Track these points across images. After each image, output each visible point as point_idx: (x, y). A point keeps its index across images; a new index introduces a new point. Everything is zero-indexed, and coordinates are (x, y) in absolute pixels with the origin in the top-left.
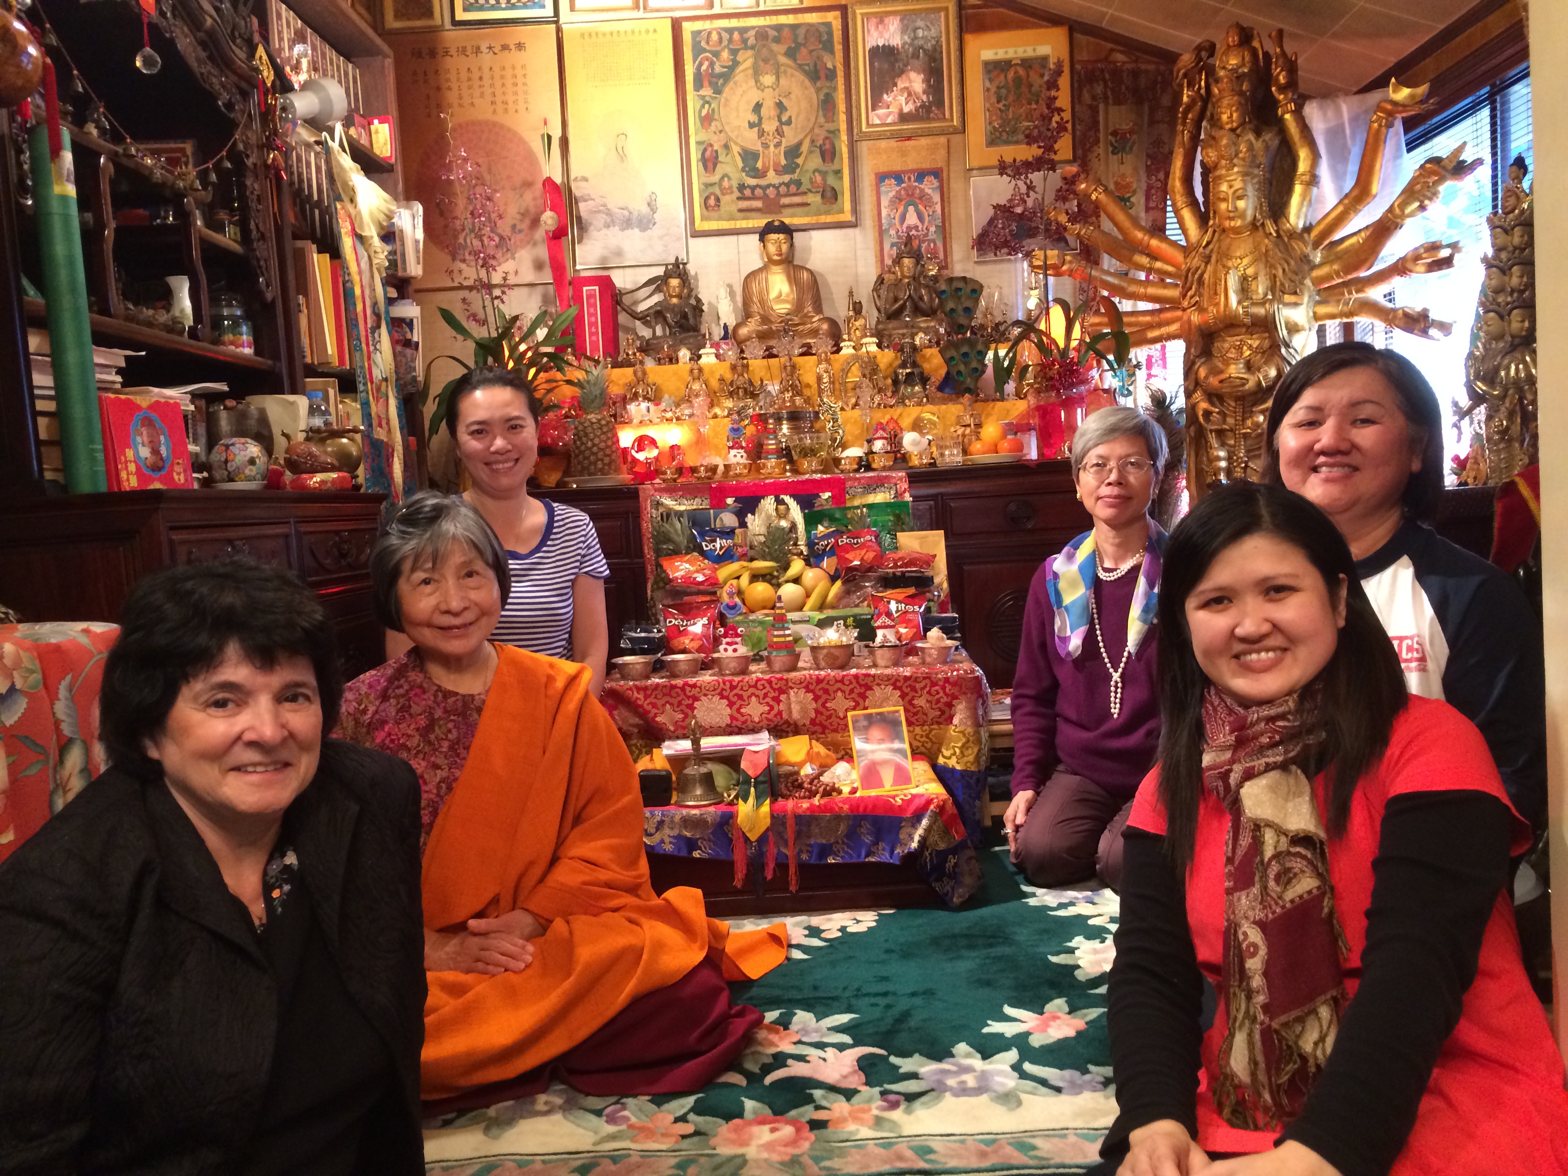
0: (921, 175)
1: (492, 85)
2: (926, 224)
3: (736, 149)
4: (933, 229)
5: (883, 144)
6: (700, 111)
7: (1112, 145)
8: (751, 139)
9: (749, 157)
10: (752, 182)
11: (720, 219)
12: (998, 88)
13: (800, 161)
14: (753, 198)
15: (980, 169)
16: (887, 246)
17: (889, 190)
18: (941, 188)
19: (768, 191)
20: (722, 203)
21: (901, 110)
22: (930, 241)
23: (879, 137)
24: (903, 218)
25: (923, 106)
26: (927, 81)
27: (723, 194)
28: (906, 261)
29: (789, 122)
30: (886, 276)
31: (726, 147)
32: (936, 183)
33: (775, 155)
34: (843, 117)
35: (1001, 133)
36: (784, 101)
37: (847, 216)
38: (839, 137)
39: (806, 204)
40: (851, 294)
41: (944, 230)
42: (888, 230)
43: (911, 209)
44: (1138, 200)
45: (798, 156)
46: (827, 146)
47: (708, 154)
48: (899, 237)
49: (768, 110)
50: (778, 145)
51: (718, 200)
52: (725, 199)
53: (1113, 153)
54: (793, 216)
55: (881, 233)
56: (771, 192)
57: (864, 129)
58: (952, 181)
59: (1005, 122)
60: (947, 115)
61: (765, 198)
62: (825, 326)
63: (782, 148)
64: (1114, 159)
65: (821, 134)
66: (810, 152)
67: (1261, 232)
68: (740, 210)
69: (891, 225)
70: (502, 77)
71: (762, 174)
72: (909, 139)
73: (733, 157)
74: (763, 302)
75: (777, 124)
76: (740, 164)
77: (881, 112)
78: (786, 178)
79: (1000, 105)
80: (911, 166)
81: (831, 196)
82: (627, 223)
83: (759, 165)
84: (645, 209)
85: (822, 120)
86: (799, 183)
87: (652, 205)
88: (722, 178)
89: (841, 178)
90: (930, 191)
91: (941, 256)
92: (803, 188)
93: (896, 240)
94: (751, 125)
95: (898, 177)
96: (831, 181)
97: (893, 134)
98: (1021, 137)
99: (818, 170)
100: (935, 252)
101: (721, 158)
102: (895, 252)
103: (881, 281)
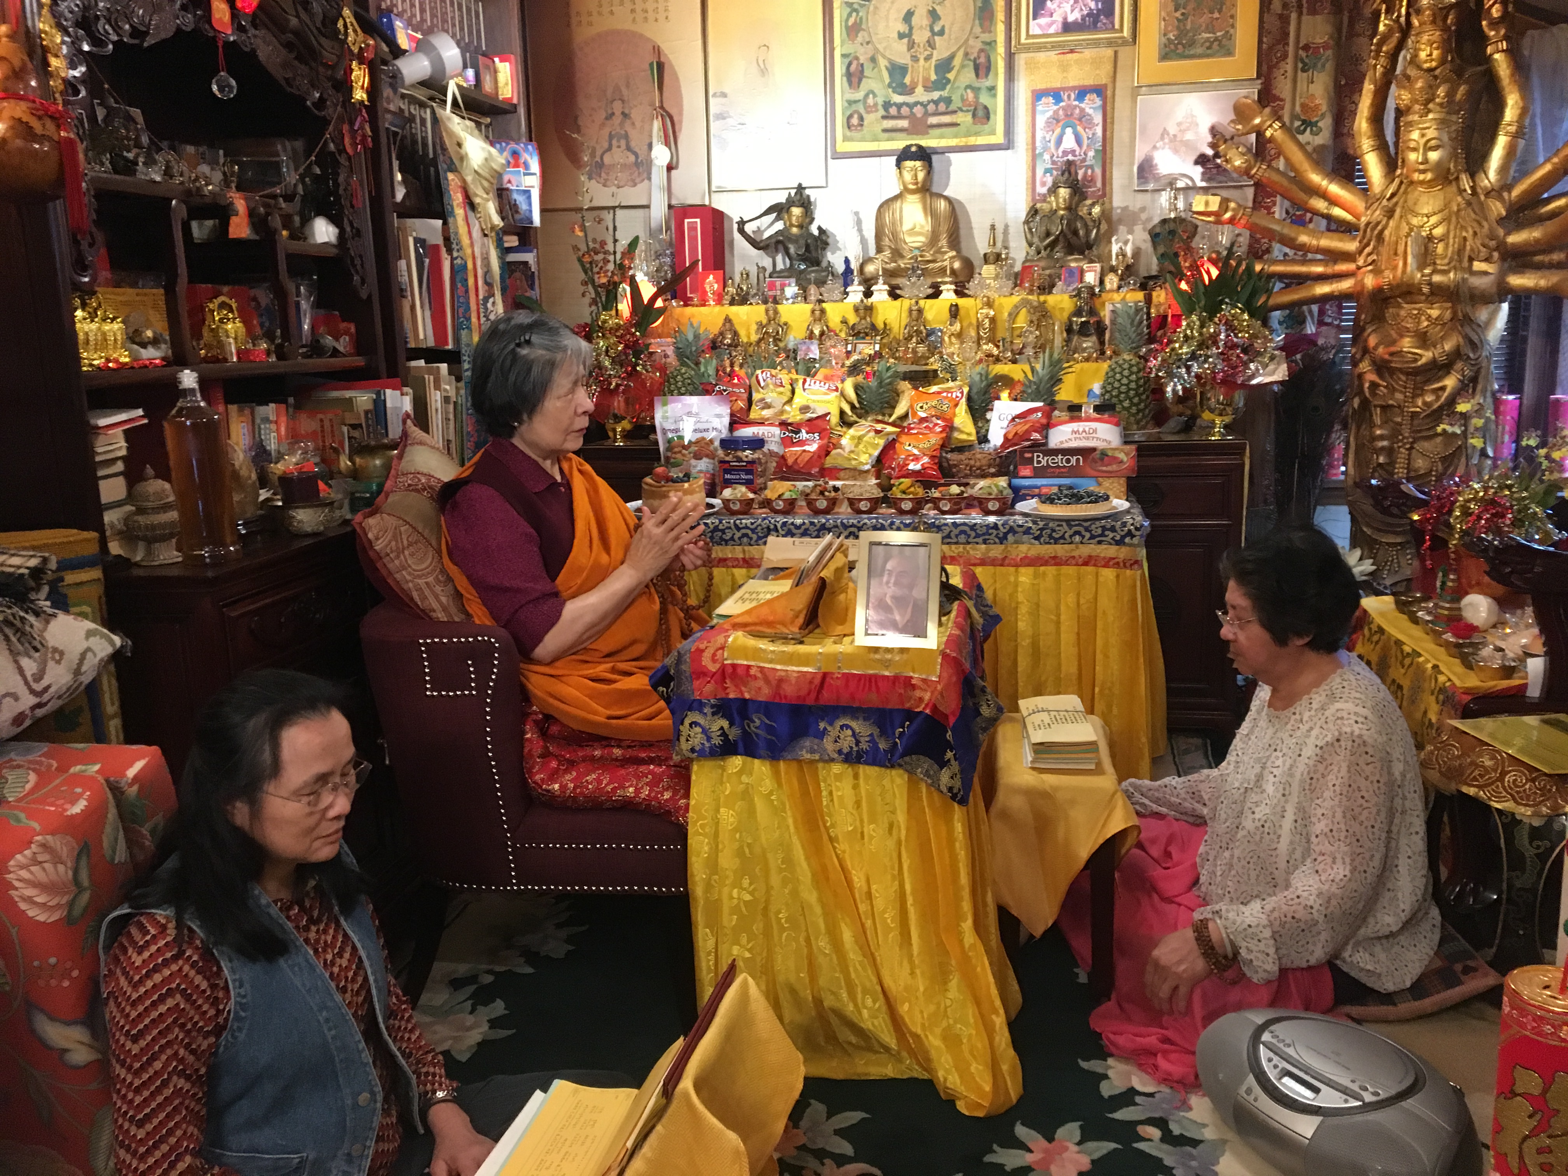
0: (1082, 93)
2: (1085, 147)
3: (883, 63)
4: (1091, 154)
5: (1042, 56)
6: (847, 20)
7: (1302, 61)
8: (899, 52)
9: (897, 71)
10: (898, 99)
11: (863, 140)
13: (951, 76)
14: (899, 117)
15: (1149, 86)
16: (1039, 172)
17: (1047, 109)
18: (1104, 107)
19: (915, 110)
20: (865, 123)
22: (1088, 167)
23: (1039, 48)
24: (1059, 141)
25: (1090, 14)
27: (868, 112)
28: (1062, 191)
29: (941, 33)
31: (873, 60)
32: (1098, 102)
33: (926, 70)
34: (1001, 28)
35: (1176, 45)
36: (938, 8)
37: (999, 138)
38: (995, 49)
39: (955, 125)
41: (1104, 155)
42: (1041, 155)
43: (1069, 131)
44: (1326, 124)
45: (949, 71)
46: (982, 60)
47: (853, 68)
48: (1053, 163)
49: (920, 20)
50: (928, 58)
51: (861, 119)
53: (1304, 70)
54: (942, 137)
55: (1034, 157)
56: (918, 111)
57: (1023, 40)
58: (1117, 98)
59: (1182, 33)
60: (1117, 26)
61: (911, 117)
62: (957, 265)
63: (933, 62)
64: (1301, 76)
65: (976, 45)
66: (963, 66)
67: (1453, 188)
68: (885, 131)
69: (1046, 149)
71: (909, 90)
72: (1072, 51)
73: (880, 71)
75: (928, 34)
76: (887, 80)
77: (1042, 21)
79: (1178, 14)
80: (1072, 84)
81: (983, 115)
83: (907, 80)
85: (977, 30)
86: (948, 101)
88: (866, 96)
89: (995, 96)
90: (1090, 111)
91: (1099, 184)
92: (953, 107)
93: (1049, 166)
94: (901, 36)
95: (1056, 95)
96: (984, 99)
97: (1054, 46)
98: (1199, 51)
99: (967, 87)
100: (1092, 180)
101: (867, 73)
102: (1049, 180)
103: (1033, 212)
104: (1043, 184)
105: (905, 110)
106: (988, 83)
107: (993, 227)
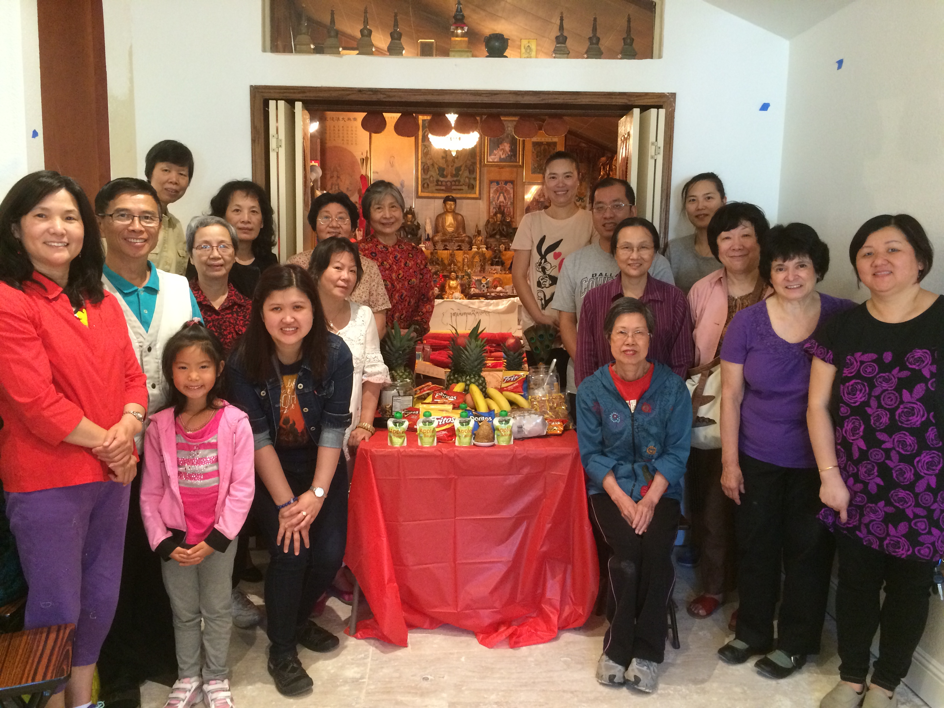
0: (506, 182)
1: (343, 133)
2: (507, 201)
3: (436, 166)
4: (509, 203)
5: (492, 169)
6: (424, 150)
9: (441, 170)
10: (442, 179)
11: (429, 192)
12: (538, 152)
13: (460, 173)
14: (442, 185)
15: (529, 182)
16: (492, 208)
17: (494, 187)
18: (514, 189)
19: (447, 183)
23: (492, 166)
24: (498, 198)
27: (430, 183)
28: (499, 215)
29: (457, 158)
30: (491, 220)
31: (433, 165)
32: (512, 186)
34: (478, 158)
35: (536, 169)
37: (477, 195)
38: (476, 165)
39: (462, 190)
40: (477, 226)
41: (513, 203)
42: (492, 202)
43: (502, 195)
45: (460, 171)
46: (471, 168)
47: (425, 167)
50: (452, 166)
51: (428, 185)
52: (430, 185)
54: (457, 193)
55: (490, 203)
56: (449, 184)
58: (518, 185)
59: (539, 165)
61: (446, 185)
62: (467, 239)
63: (454, 167)
65: (469, 163)
66: (465, 170)
68: (437, 190)
69: (494, 200)
70: (347, 130)
71: (446, 177)
72: (502, 168)
73: (435, 169)
74: (443, 226)
75: (453, 158)
76: (438, 172)
77: (492, 157)
78: (455, 179)
79: (538, 159)
80: (503, 178)
81: (472, 187)
83: (445, 173)
85: (470, 158)
86: (459, 181)
87: (402, 184)
88: (430, 177)
89: (476, 181)
90: (509, 189)
96: (472, 182)
97: (497, 166)
99: (467, 177)
100: (510, 213)
101: (431, 169)
102: (494, 211)
103: (489, 222)
105: (444, 183)
106: (473, 176)
107: (475, 226)
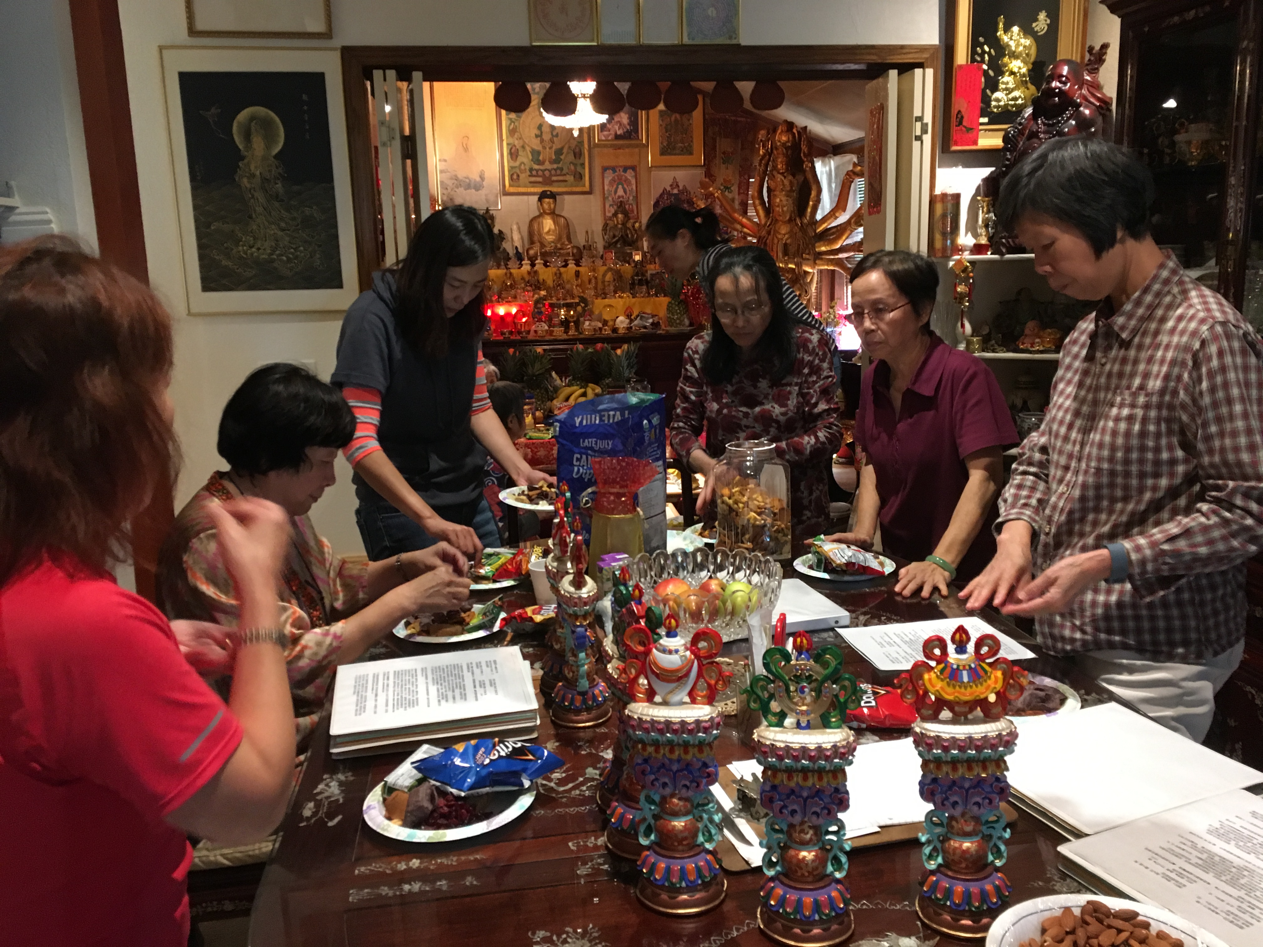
0: (625, 169)
2: (628, 195)
3: (528, 149)
5: (605, 150)
6: (509, 127)
7: (722, 159)
8: (536, 144)
10: (536, 167)
11: (519, 186)
12: (666, 125)
13: (562, 157)
14: (537, 176)
15: (656, 167)
17: (609, 176)
18: (636, 176)
19: (545, 173)
20: (520, 178)
21: (616, 133)
23: (605, 146)
24: (616, 192)
25: (627, 131)
26: (629, 118)
27: (521, 173)
28: (620, 215)
30: (608, 223)
31: (523, 147)
32: (633, 174)
33: (548, 154)
34: (585, 135)
35: (667, 149)
37: (587, 188)
38: (583, 145)
39: (566, 181)
41: (636, 198)
42: (608, 197)
43: (620, 186)
44: (735, 188)
45: (562, 154)
46: (577, 150)
47: (513, 150)
49: (546, 129)
50: (550, 148)
51: (518, 176)
52: (522, 176)
53: (723, 163)
55: (604, 199)
56: (547, 173)
57: (596, 142)
58: (641, 173)
59: (669, 143)
60: (640, 137)
62: (574, 251)
63: (553, 150)
64: (723, 166)
65: (574, 143)
66: (568, 153)
67: (793, 223)
68: (531, 182)
69: (610, 194)
71: (542, 163)
72: (619, 149)
73: (527, 153)
74: (540, 234)
75: (550, 136)
76: (531, 157)
77: (605, 133)
78: (555, 166)
79: (667, 134)
80: (621, 164)
81: (579, 177)
82: (468, 187)
83: (541, 158)
84: (478, 179)
86: (562, 169)
87: (482, 178)
88: (521, 164)
89: (584, 168)
90: (630, 178)
91: (635, 212)
92: (564, 172)
94: (537, 136)
95: (614, 169)
96: (579, 169)
97: (612, 146)
98: (677, 152)
99: (571, 163)
100: (633, 211)
101: (520, 153)
102: (613, 211)
103: (606, 226)
104: (609, 212)
107: (587, 232)
